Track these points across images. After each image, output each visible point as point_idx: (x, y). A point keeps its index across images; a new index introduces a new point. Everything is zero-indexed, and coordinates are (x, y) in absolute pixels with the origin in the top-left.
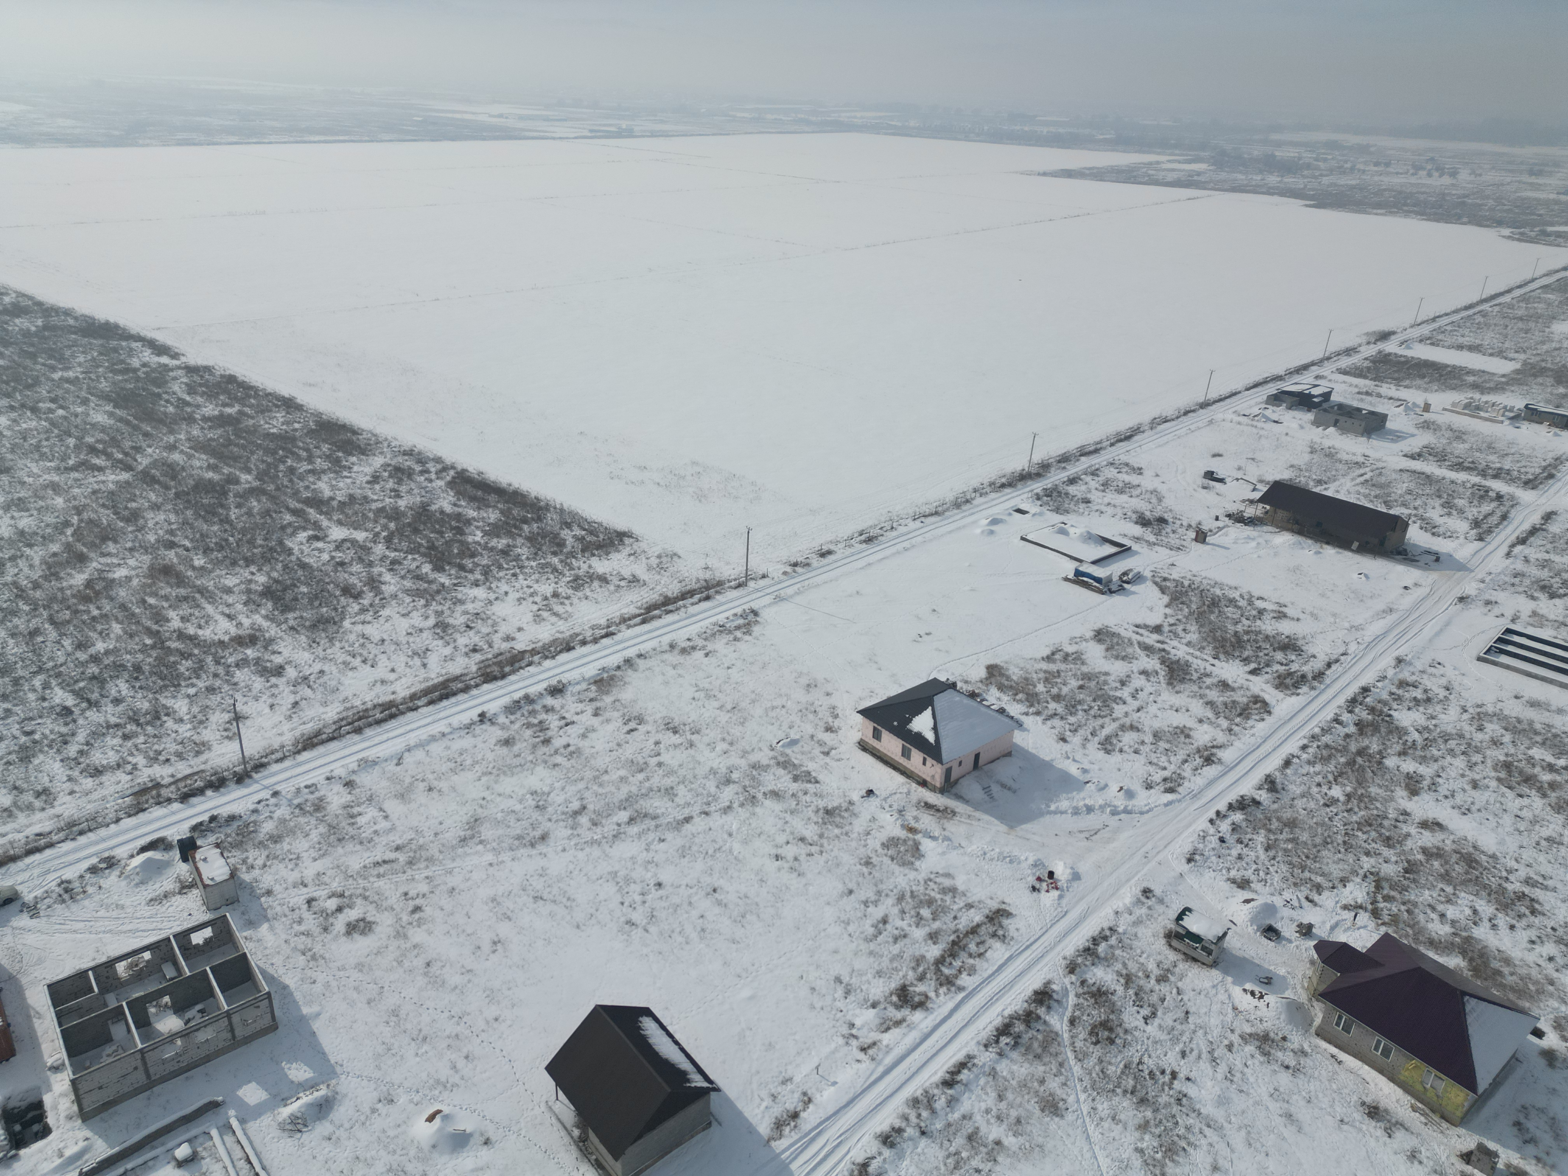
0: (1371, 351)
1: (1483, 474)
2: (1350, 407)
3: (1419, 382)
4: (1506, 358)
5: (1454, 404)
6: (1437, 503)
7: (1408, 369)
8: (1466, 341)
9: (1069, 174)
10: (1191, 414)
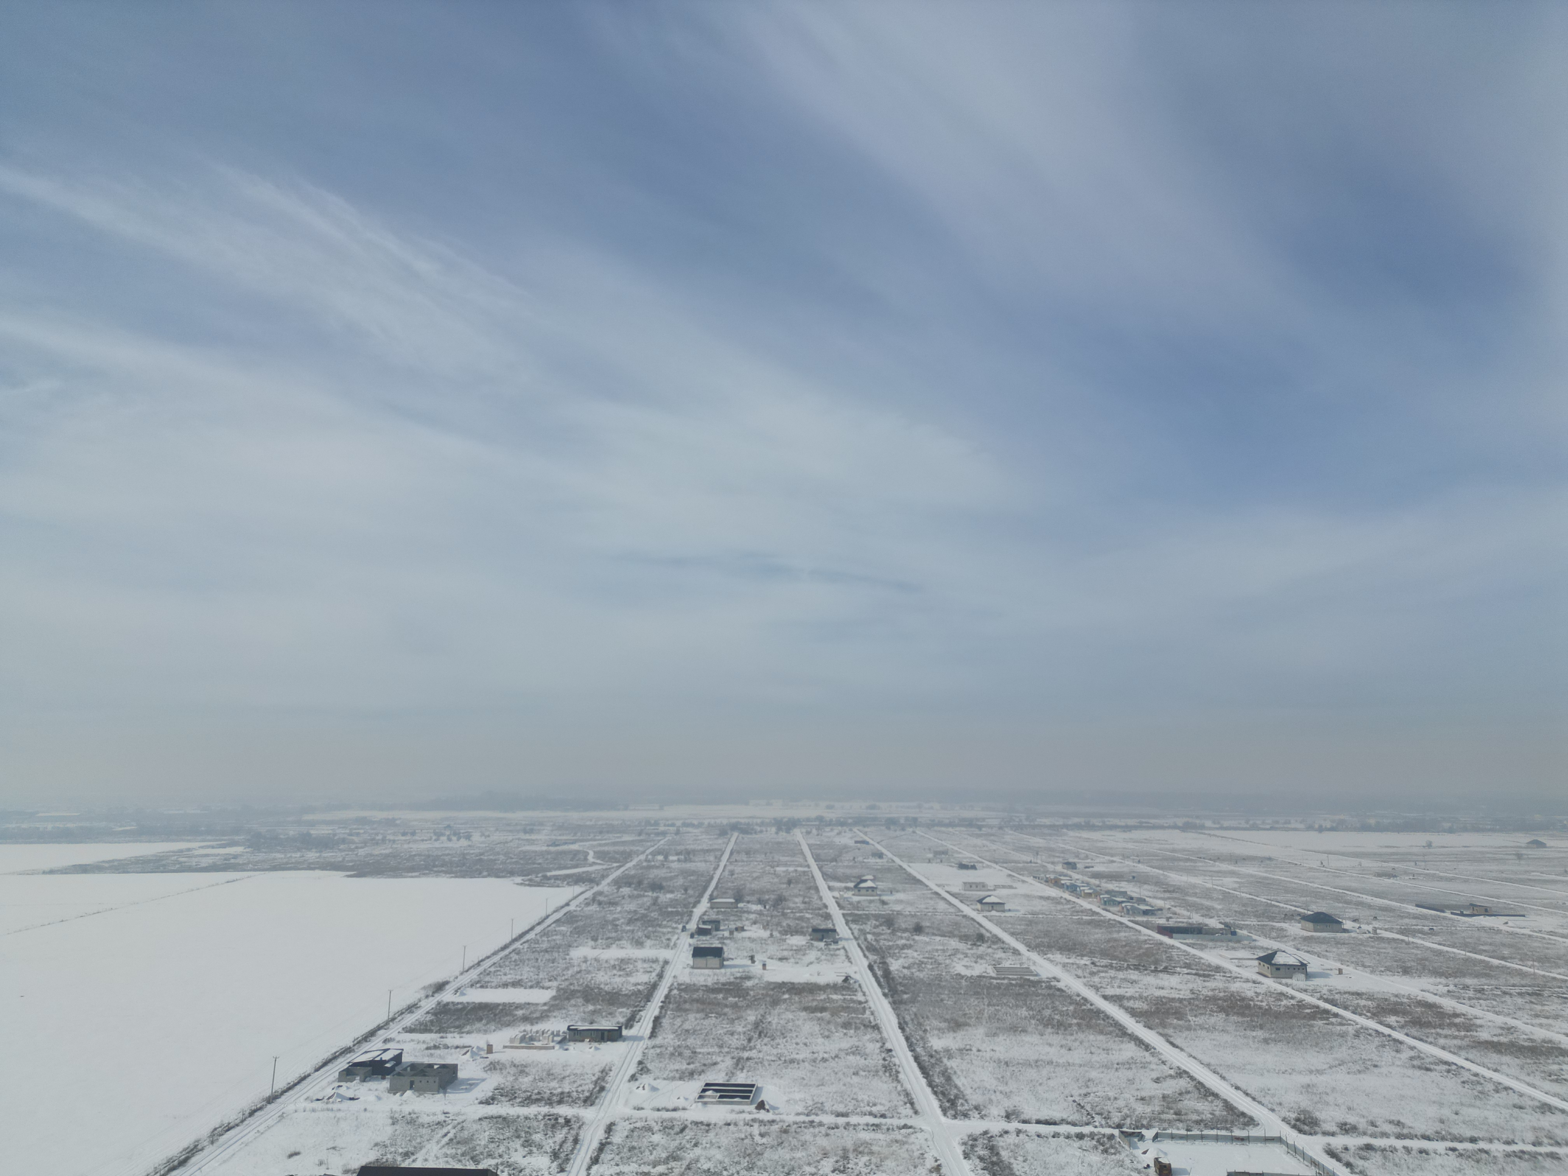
0: (429, 1004)
1: (549, 1102)
2: (422, 1064)
3: (478, 1025)
4: (543, 988)
5: (512, 1040)
6: (517, 1143)
7: (466, 1015)
8: (509, 978)
9: (84, 869)
10: (257, 1114)
